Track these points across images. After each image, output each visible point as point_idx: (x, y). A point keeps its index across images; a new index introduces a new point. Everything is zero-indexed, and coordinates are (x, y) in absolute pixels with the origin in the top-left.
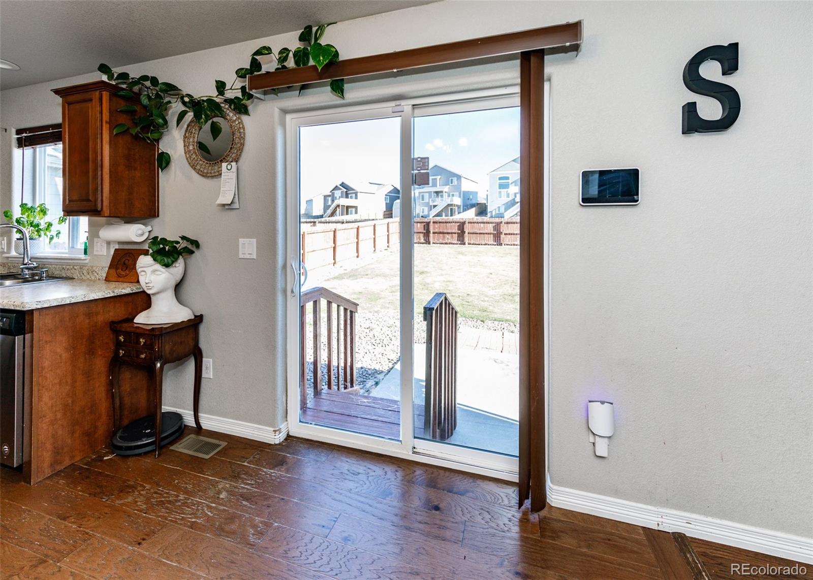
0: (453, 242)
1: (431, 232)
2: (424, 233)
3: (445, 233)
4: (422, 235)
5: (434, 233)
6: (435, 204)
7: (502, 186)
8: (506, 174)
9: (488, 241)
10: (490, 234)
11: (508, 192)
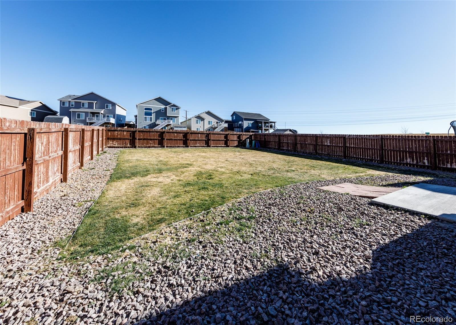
1: (137, 138)
2: (131, 139)
3: (149, 140)
4: (128, 142)
5: (139, 139)
6: (91, 121)
7: (146, 114)
8: (150, 107)
9: (180, 144)
10: (181, 140)
11: (151, 118)
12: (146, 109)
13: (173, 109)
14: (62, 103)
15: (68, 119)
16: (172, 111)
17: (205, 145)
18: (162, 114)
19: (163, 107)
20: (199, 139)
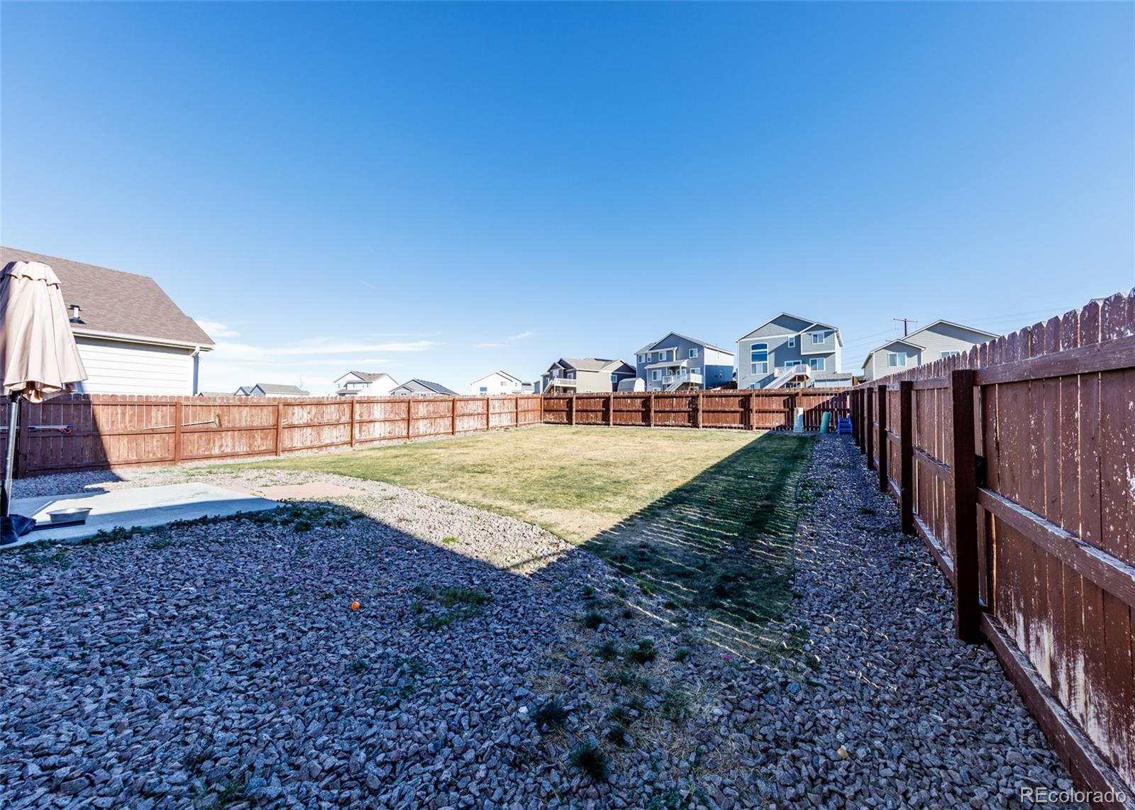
0: (598, 422)
2: (567, 411)
3: (589, 411)
6: (669, 383)
7: (755, 357)
8: (762, 340)
9: (636, 420)
10: (638, 411)
11: (765, 365)
12: (754, 347)
13: (815, 336)
14: (639, 358)
15: (643, 382)
16: (815, 341)
17: (687, 424)
18: (788, 353)
19: (792, 335)
20: (675, 409)
